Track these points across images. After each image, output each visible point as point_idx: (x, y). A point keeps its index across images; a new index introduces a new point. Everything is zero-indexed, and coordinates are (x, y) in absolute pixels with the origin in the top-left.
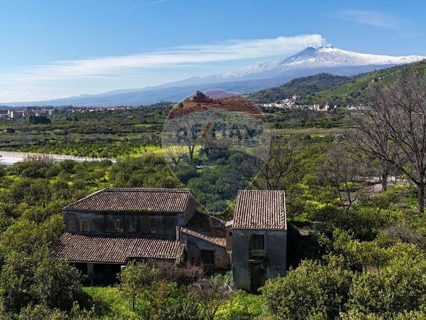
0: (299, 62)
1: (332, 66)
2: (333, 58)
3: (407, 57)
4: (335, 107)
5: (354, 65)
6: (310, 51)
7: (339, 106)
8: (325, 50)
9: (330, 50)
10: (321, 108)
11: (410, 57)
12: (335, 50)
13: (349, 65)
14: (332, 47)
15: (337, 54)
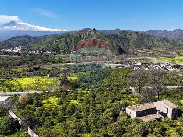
0: (8, 28)
1: (24, 30)
2: (24, 27)
3: (54, 29)
4: (42, 52)
5: (34, 31)
6: (13, 23)
7: (43, 51)
8: (20, 23)
9: (22, 23)
10: (36, 52)
11: (56, 29)
12: (25, 23)
13: (31, 30)
14: (23, 22)
15: (26, 25)
